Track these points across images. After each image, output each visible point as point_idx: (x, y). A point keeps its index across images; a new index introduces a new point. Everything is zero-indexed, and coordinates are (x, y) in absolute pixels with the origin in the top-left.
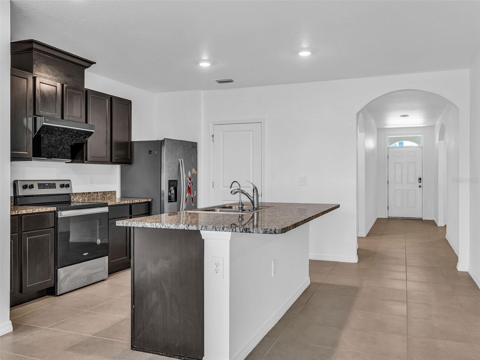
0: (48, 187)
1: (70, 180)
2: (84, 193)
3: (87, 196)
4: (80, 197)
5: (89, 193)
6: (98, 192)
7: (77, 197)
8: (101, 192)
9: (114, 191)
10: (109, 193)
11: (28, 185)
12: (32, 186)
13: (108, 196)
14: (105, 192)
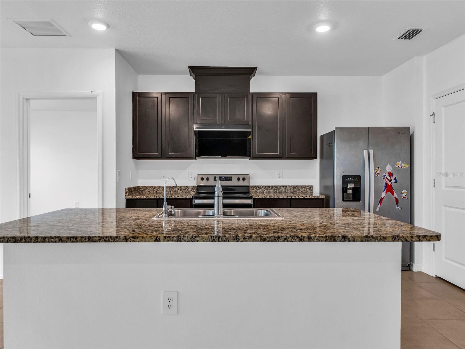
0: (224, 180)
1: (249, 174)
2: (269, 186)
3: (273, 189)
4: (264, 189)
5: (275, 186)
6: (287, 186)
7: (261, 189)
8: (291, 186)
9: (309, 186)
10: (302, 187)
11: (205, 178)
12: (208, 179)
13: (301, 190)
14: (296, 186)
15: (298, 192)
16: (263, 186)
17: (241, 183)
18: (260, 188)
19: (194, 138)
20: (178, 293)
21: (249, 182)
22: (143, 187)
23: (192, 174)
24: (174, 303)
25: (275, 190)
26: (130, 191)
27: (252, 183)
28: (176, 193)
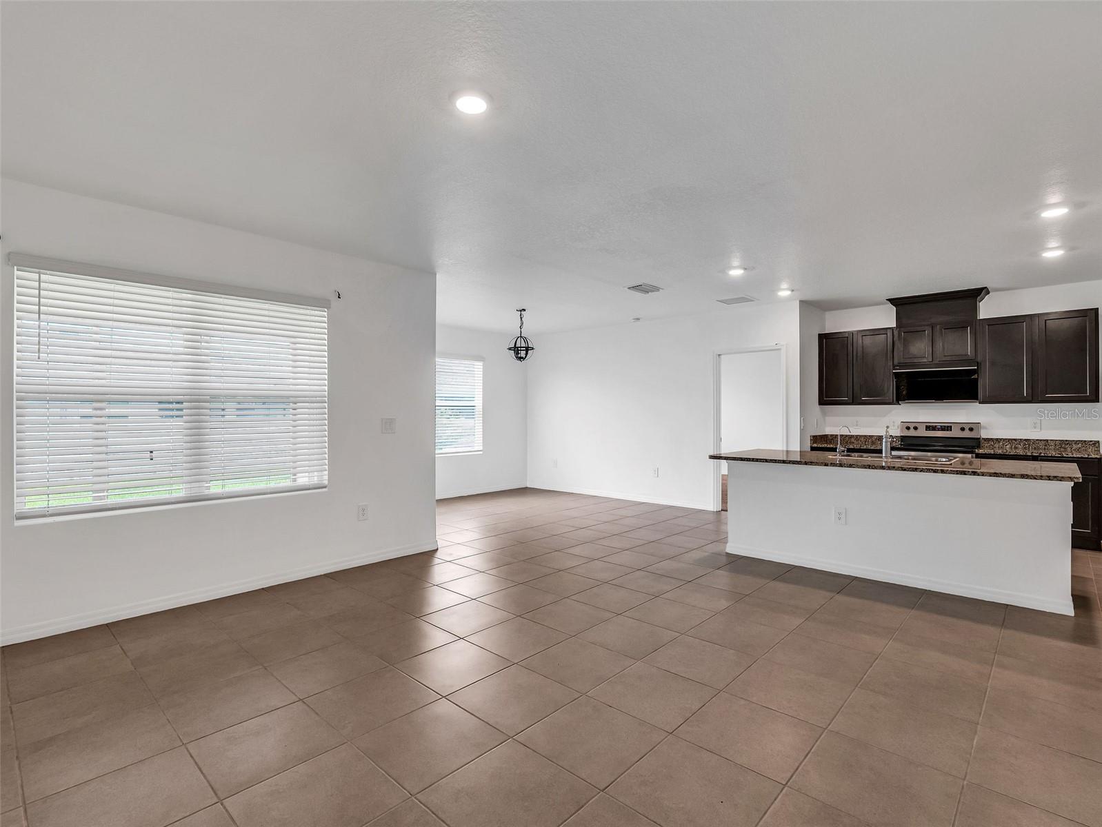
0: (940, 429)
1: (979, 424)
9: (1094, 441)
10: (1077, 442)
11: (912, 426)
12: (916, 428)
13: (1075, 446)
14: (1066, 441)
15: (1069, 449)
16: (1004, 440)
17: (967, 434)
18: (999, 442)
19: (895, 380)
20: (846, 509)
21: (979, 432)
22: (831, 435)
23: (894, 422)
24: (843, 516)
25: (1025, 444)
26: (815, 439)
27: (984, 434)
28: (873, 443)
